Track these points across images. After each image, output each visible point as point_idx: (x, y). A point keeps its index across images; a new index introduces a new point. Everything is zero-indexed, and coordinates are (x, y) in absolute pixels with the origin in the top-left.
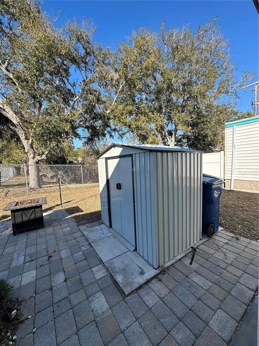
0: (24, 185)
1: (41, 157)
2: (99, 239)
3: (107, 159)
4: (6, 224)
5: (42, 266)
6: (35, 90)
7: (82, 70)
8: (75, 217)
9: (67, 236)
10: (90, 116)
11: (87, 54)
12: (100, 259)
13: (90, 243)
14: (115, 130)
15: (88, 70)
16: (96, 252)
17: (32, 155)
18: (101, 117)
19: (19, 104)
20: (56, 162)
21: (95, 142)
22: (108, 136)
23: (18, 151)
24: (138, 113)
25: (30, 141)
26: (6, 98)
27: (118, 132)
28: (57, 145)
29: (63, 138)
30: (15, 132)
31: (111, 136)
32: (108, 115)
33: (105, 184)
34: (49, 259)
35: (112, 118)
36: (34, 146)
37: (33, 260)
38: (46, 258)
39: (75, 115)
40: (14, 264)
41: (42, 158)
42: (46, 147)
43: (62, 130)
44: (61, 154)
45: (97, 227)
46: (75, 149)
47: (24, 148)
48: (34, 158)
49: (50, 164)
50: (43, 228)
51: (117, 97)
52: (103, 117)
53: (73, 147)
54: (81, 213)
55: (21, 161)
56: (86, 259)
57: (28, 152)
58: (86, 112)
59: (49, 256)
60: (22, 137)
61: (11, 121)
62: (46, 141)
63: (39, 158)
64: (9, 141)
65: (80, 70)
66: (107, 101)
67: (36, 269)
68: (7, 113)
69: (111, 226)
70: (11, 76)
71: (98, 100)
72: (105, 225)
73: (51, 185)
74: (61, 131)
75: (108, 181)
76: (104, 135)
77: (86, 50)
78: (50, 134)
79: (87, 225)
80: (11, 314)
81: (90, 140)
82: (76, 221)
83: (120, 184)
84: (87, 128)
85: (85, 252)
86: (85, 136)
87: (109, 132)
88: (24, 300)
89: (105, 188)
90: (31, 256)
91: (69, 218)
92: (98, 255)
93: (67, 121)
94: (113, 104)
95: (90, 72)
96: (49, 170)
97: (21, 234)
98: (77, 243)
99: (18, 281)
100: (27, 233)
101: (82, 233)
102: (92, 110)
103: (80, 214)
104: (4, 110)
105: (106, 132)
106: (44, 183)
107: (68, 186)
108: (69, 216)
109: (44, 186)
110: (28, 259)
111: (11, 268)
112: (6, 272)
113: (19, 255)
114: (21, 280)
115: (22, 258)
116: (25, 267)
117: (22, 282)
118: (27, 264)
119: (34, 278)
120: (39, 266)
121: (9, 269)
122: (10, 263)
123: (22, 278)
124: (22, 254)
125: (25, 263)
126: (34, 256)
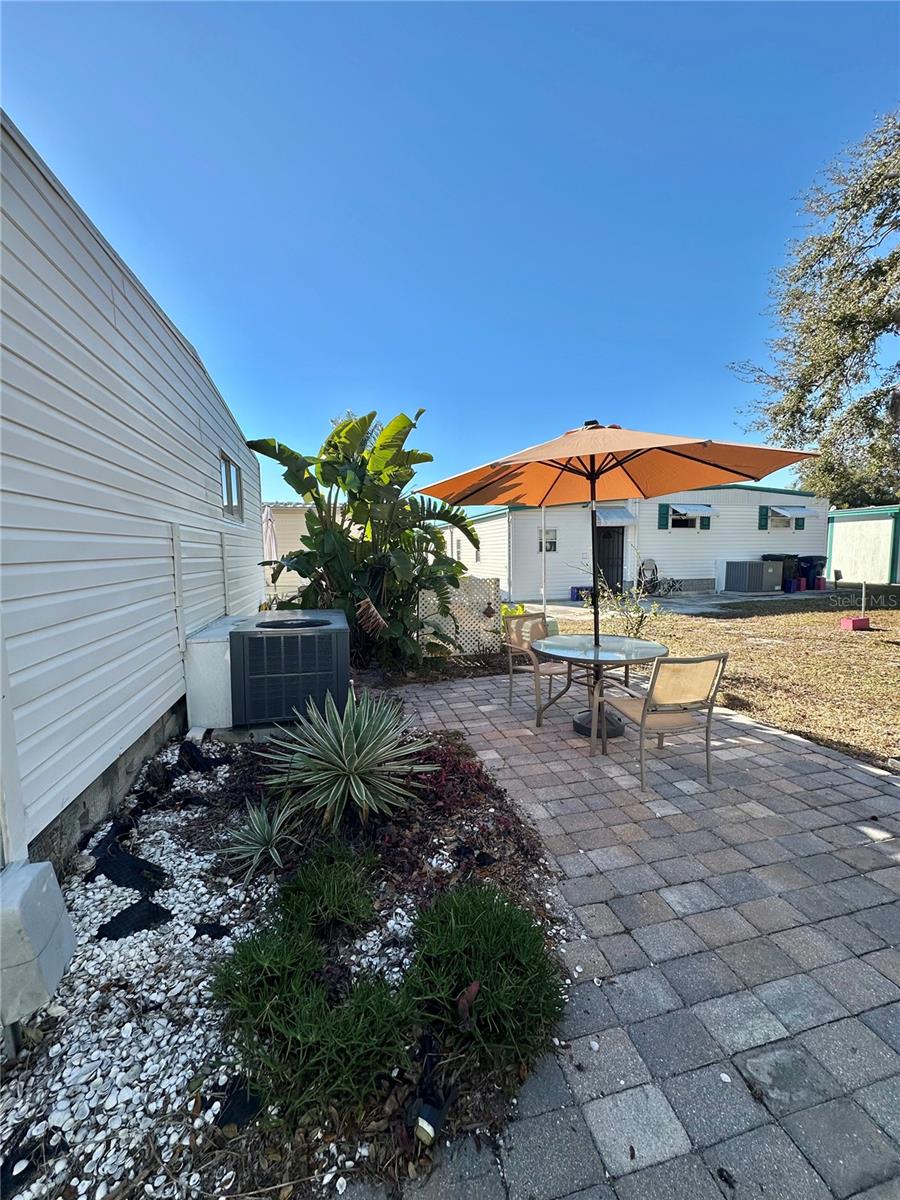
5: (723, 1185)
37: (759, 1098)
40: (713, 1010)
67: (698, 1150)
80: (418, 1114)
88: (499, 1156)
90: (783, 1076)
99: (613, 1078)
110: (762, 1068)
111: (695, 1009)
112: (664, 1000)
113: (788, 1002)
114: (618, 1088)
115: (767, 1028)
116: (705, 1073)
117: (607, 1103)
118: (725, 1078)
119: (627, 1164)
120: (721, 1157)
121: (686, 1003)
122: (721, 988)
123: (630, 1091)
124: (795, 1017)
125: (733, 1060)
126: (802, 1094)
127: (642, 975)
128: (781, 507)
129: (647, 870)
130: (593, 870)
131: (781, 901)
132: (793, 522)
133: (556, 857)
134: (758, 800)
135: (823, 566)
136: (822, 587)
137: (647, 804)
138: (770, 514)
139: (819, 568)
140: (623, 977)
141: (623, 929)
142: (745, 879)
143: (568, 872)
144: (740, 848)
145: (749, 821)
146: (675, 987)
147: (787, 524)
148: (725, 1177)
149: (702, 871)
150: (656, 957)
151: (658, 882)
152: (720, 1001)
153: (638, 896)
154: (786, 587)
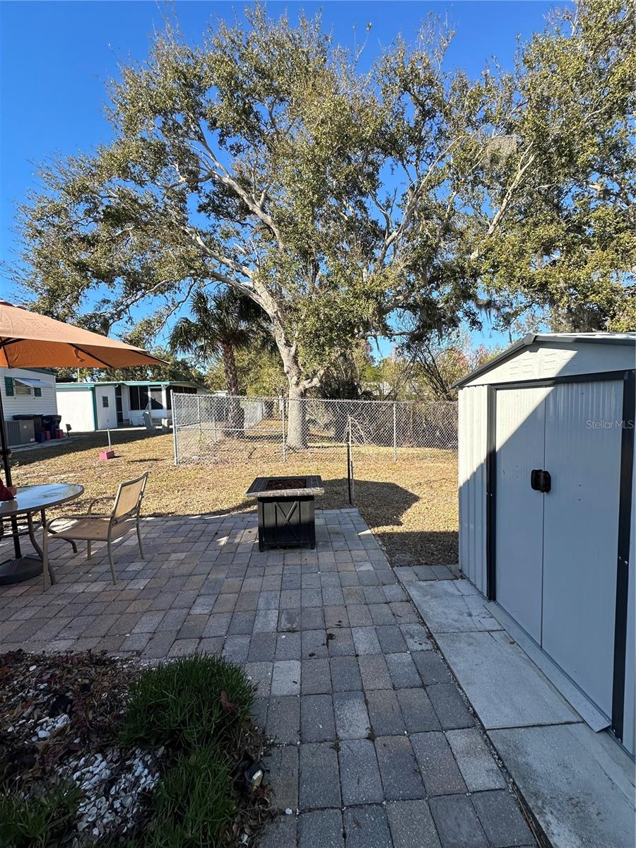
0: (277, 438)
1: (310, 382)
2: (458, 628)
3: (494, 388)
4: (249, 519)
5: (314, 657)
6: (308, 236)
7: (408, 162)
8: (382, 536)
9: (367, 588)
10: (424, 275)
11: (423, 115)
12: (472, 706)
13: (430, 633)
14: (489, 305)
15: (424, 159)
16: (452, 672)
17: (295, 379)
18: (454, 272)
19: (278, 274)
20: (336, 394)
21: (427, 342)
22: (464, 325)
23: (271, 371)
24: (574, 244)
25: (293, 349)
26: (258, 266)
27: (498, 309)
28: (343, 355)
29: (357, 339)
30: (268, 333)
31: (474, 323)
32: (473, 263)
33: (482, 465)
34: (327, 642)
35: (487, 271)
36: (300, 359)
37: (294, 631)
38: (321, 636)
39: (388, 278)
40: (258, 626)
41: (313, 384)
42: (322, 361)
43: (356, 319)
44: (347, 376)
45: (447, 586)
46: (376, 364)
47: (282, 366)
48: (297, 384)
49: (325, 397)
50: (313, 549)
51: (503, 208)
52: (458, 272)
53: (372, 357)
54: (397, 529)
55: (275, 390)
56: (424, 686)
57: (288, 373)
58: (413, 268)
59: (328, 632)
60: (281, 343)
61: (265, 312)
62: (323, 345)
63: (305, 384)
64: (258, 352)
65: (403, 165)
66: (468, 227)
67: (301, 659)
68: (259, 297)
69: (492, 595)
70: (269, 219)
71: (447, 229)
72: (472, 584)
73: (325, 444)
74: (355, 321)
75: (492, 457)
76: (454, 322)
77: (423, 106)
78: (331, 331)
79: (417, 568)
80: (251, 778)
81: (417, 338)
82: (384, 549)
83: (546, 473)
84: (412, 308)
85: (418, 657)
86: (404, 330)
87: (467, 314)
88: (277, 744)
89: (479, 476)
90: (290, 620)
91: (369, 535)
92: (461, 689)
93: (368, 295)
94: (490, 232)
95: (428, 161)
96: (322, 409)
97: (272, 552)
98: (394, 621)
99: (266, 677)
100: (283, 551)
101: (404, 590)
102: (430, 259)
103: (395, 531)
104: (255, 291)
105: (460, 314)
106: (313, 438)
107: (360, 449)
108: (368, 532)
109: (312, 445)
110: (285, 625)
111: (254, 632)
112: (245, 641)
113: (268, 603)
114: (270, 677)
115: (273, 615)
116: (279, 642)
117: (274, 684)
118: (284, 637)
119: (298, 686)
120: (306, 654)
121: (250, 633)
122: (252, 618)
123: (274, 673)
124: (274, 604)
125: (279, 631)
126: (297, 619)
127: (228, 643)
128: (22, 379)
129: (173, 611)
130: (149, 636)
131: (229, 579)
132: (33, 392)
133: (118, 651)
134: (173, 552)
135: (59, 421)
136: (61, 436)
137: (127, 588)
138: (14, 384)
139: (57, 424)
140: (224, 651)
141: (198, 640)
142: (211, 582)
143: (137, 649)
144: (193, 573)
145: (182, 562)
146: (241, 634)
147: (29, 392)
148: (311, 655)
149: (193, 593)
150: (223, 633)
151: (185, 611)
152: (256, 622)
153: (185, 623)
154: (38, 440)
